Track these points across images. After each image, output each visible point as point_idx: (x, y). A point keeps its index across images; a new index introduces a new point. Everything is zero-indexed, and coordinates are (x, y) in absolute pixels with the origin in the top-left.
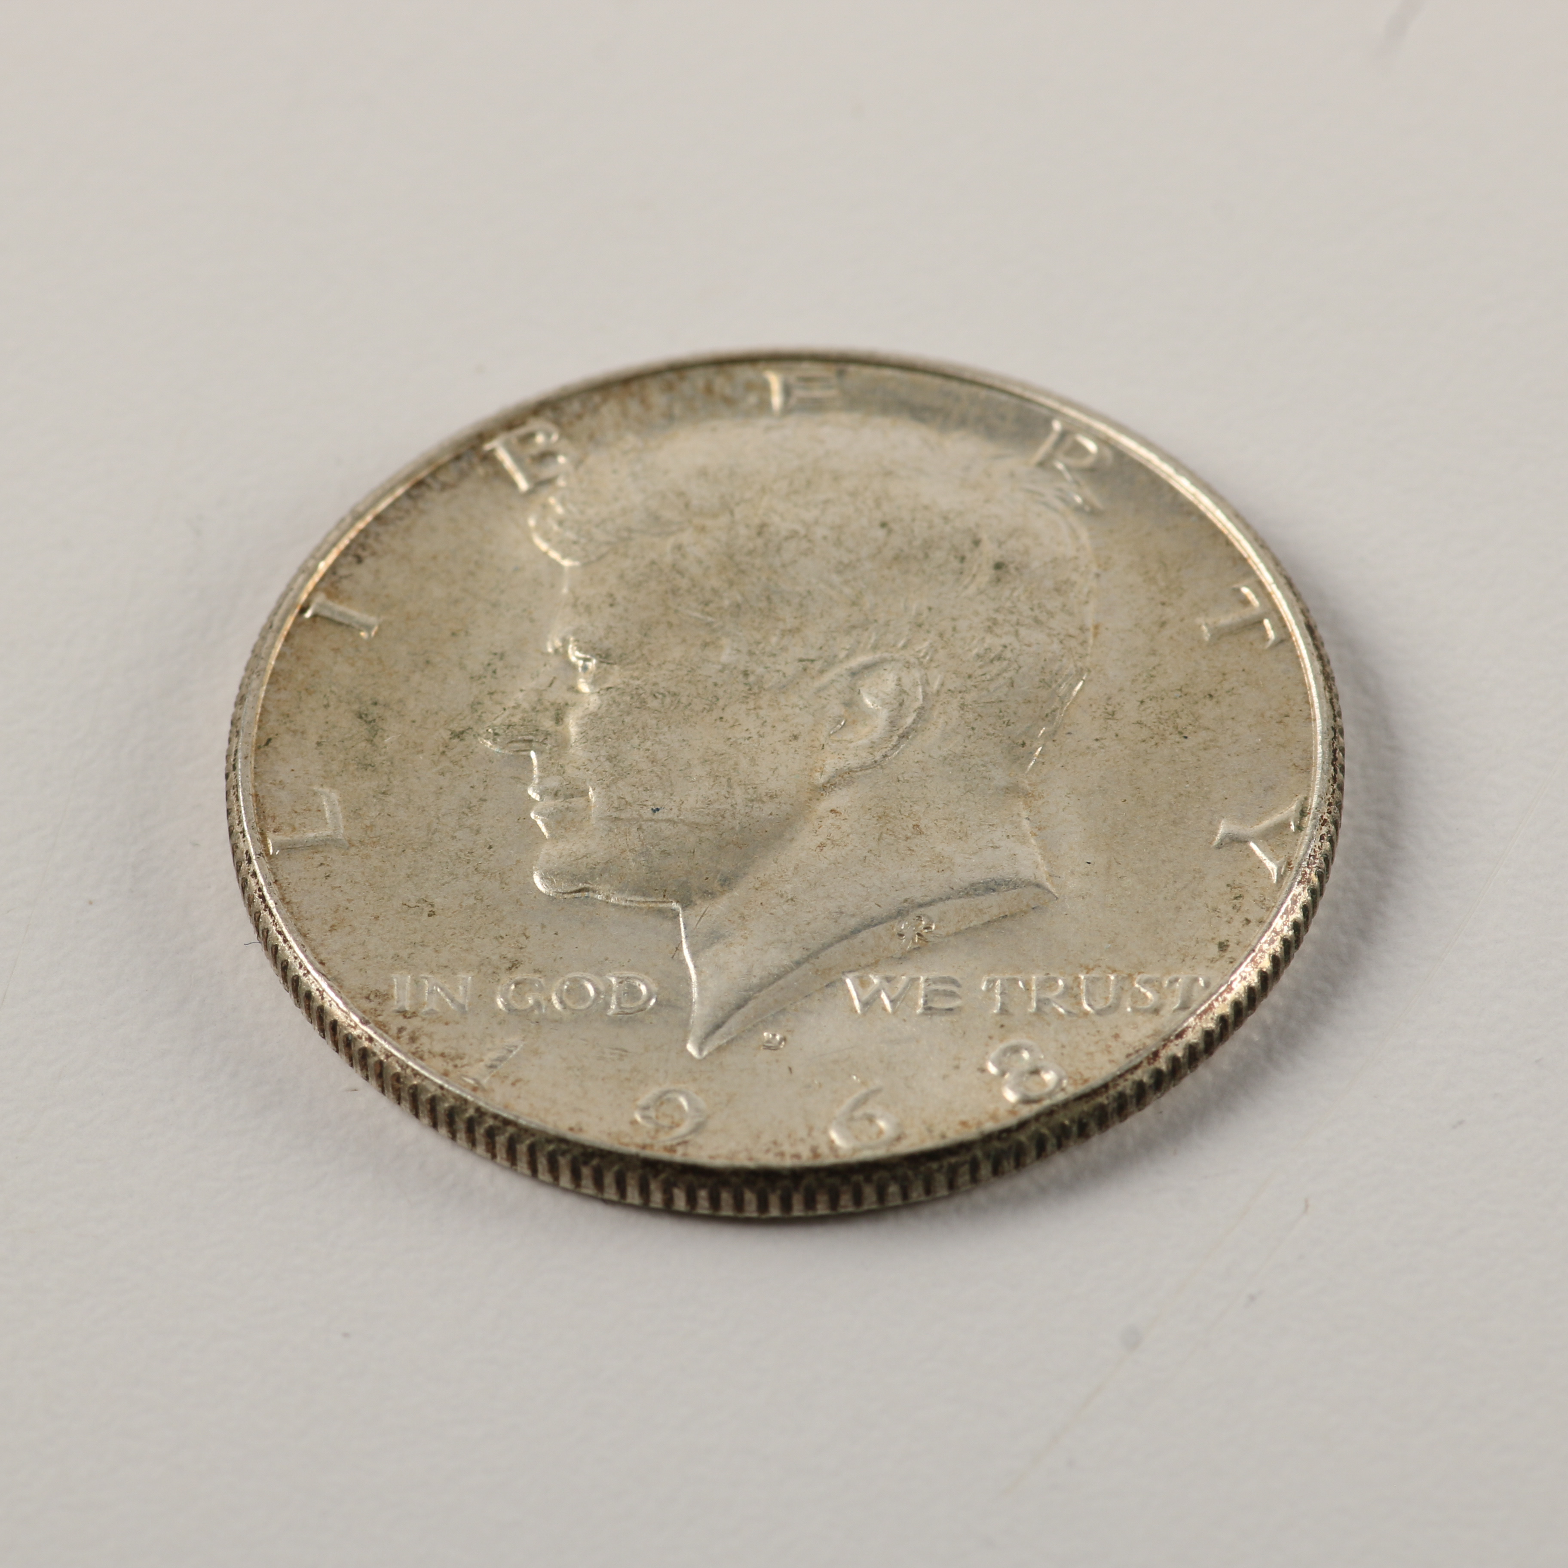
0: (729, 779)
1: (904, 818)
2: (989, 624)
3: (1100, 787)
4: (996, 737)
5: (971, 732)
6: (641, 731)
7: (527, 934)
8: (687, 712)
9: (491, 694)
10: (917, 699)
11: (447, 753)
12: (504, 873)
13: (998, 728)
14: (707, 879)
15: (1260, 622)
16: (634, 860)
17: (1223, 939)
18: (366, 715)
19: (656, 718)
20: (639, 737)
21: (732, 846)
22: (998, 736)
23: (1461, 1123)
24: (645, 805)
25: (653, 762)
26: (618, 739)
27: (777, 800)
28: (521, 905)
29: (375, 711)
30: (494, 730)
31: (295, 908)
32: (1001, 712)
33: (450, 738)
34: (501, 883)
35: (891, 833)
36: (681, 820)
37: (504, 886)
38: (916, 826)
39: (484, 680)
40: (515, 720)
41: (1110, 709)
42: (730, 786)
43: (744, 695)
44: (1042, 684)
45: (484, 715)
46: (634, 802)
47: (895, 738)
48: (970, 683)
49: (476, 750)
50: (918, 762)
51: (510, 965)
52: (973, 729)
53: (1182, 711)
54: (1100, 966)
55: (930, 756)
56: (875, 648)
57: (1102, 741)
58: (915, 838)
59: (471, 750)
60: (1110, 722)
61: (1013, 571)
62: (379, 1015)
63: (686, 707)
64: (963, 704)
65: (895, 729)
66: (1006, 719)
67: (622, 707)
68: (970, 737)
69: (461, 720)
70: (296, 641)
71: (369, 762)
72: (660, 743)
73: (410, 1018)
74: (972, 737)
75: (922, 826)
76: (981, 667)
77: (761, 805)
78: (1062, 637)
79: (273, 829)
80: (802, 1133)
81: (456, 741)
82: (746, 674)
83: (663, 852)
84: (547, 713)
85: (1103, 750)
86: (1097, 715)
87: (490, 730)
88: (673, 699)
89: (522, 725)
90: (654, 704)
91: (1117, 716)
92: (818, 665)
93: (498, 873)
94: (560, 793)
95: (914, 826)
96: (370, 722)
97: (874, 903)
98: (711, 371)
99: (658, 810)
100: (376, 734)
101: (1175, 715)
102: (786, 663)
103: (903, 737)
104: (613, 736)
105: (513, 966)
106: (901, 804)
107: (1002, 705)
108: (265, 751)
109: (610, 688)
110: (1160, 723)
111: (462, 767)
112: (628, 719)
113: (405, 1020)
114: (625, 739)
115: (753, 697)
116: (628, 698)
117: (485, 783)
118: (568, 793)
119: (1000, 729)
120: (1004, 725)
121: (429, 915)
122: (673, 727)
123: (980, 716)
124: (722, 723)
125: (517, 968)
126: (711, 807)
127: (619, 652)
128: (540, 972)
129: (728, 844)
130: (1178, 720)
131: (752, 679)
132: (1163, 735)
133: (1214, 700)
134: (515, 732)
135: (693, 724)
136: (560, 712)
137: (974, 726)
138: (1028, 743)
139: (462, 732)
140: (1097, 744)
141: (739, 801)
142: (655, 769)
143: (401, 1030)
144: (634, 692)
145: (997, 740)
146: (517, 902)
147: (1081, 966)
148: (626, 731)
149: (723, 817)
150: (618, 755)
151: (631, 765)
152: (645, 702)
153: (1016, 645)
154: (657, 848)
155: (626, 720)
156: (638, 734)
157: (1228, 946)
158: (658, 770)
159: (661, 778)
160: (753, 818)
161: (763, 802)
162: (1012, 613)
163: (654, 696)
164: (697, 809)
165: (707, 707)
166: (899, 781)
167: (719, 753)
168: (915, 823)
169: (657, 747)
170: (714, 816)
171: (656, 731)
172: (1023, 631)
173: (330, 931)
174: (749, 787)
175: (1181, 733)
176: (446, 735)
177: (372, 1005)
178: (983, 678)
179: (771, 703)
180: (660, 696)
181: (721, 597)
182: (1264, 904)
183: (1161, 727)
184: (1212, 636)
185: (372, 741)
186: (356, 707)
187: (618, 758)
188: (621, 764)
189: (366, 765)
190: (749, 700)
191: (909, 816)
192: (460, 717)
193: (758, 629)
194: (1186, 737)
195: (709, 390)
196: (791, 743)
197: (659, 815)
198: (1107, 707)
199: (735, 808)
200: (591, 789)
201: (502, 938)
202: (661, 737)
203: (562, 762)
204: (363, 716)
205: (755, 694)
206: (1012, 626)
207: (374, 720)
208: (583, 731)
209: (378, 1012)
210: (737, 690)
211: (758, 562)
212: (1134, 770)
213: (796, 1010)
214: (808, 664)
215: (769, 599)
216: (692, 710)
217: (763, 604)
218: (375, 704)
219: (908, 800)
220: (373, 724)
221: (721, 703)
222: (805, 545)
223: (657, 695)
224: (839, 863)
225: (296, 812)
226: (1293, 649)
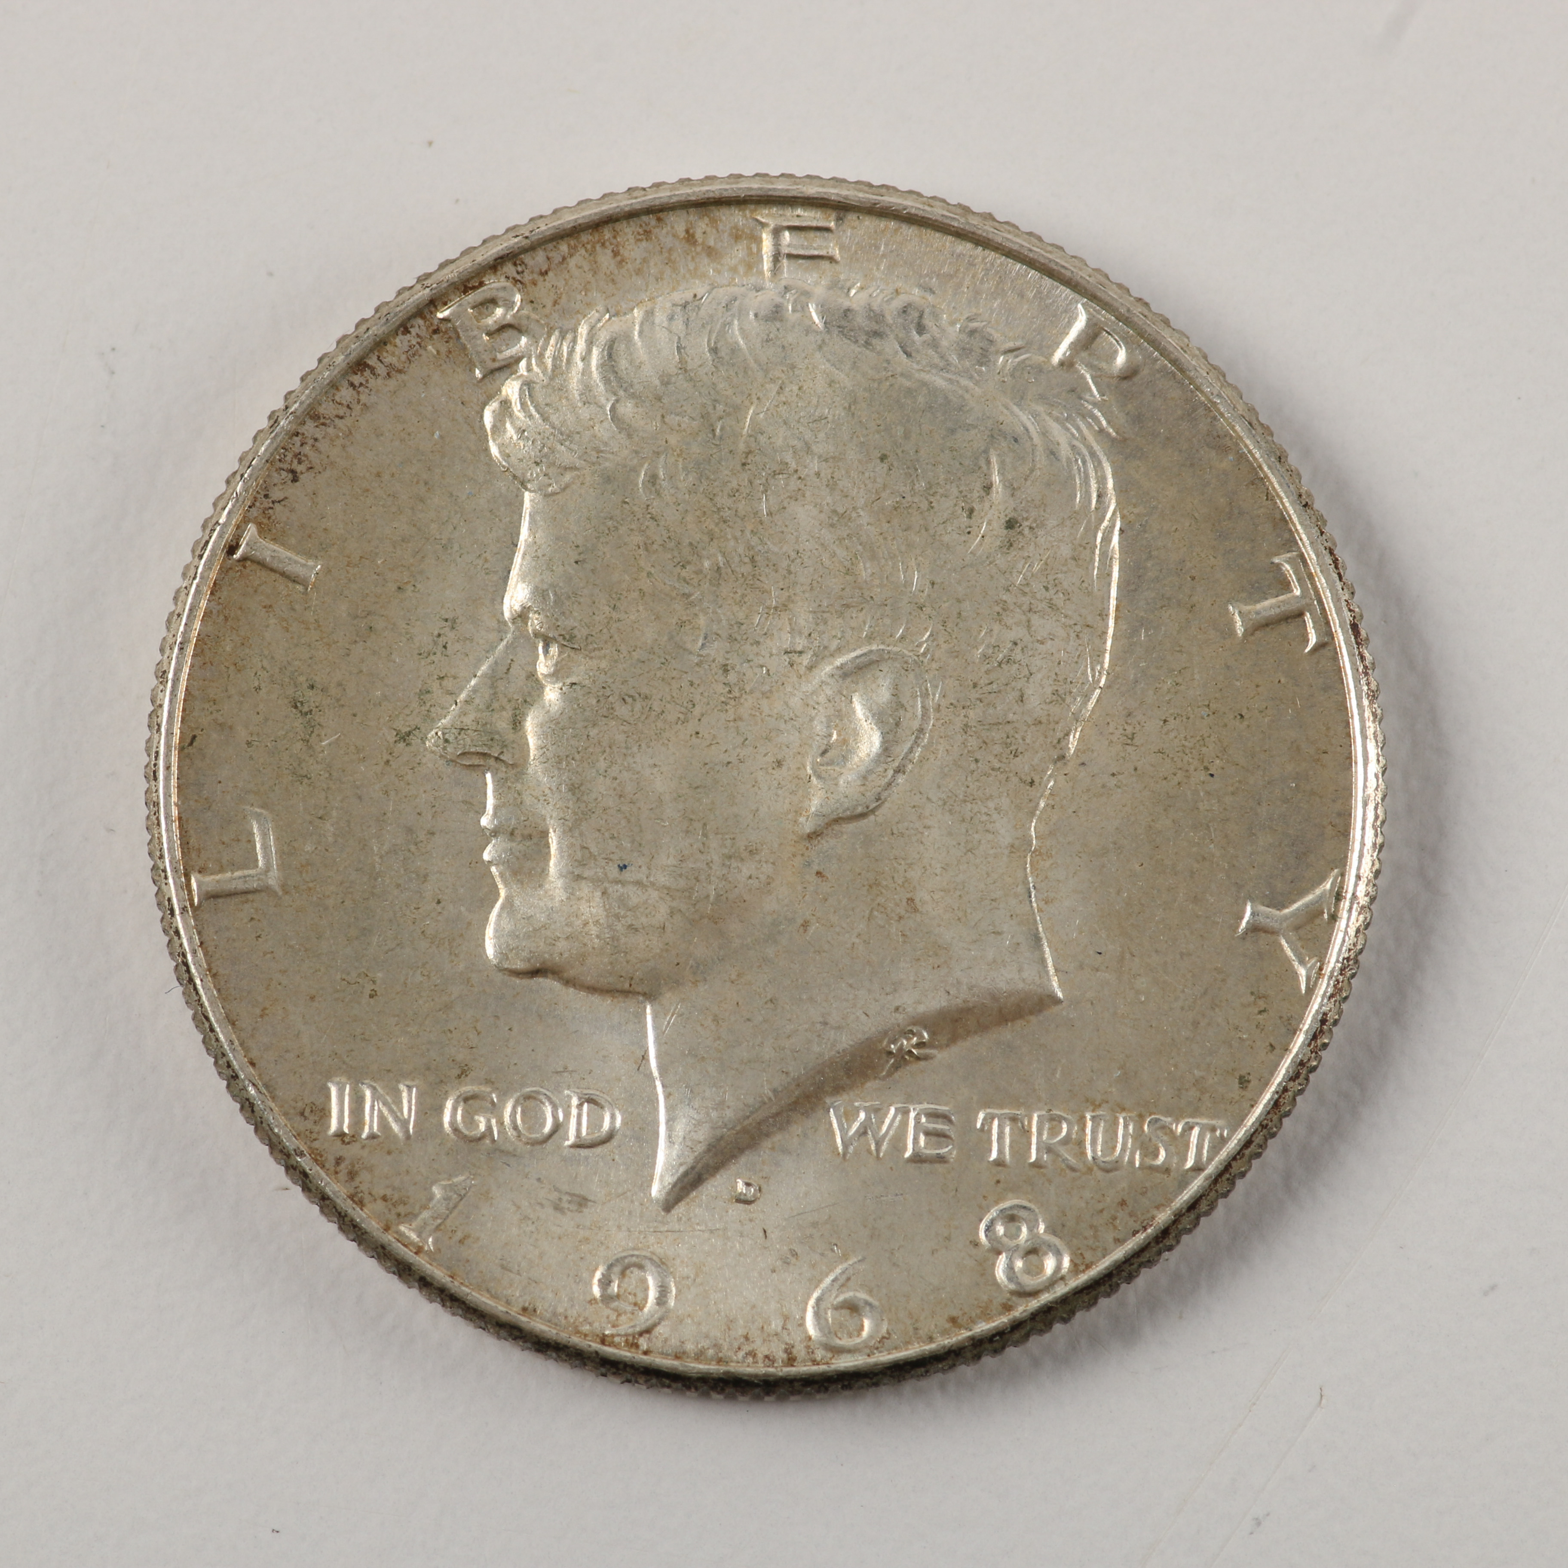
0: (705, 824)
1: (898, 888)
2: (998, 609)
3: (1115, 844)
4: (1002, 773)
5: (973, 766)
6: (608, 750)
7: (479, 1028)
8: (660, 724)
9: (441, 678)
10: (915, 715)
11: (391, 763)
12: (454, 939)
13: (1004, 760)
14: (678, 964)
15: (1301, 614)
16: (598, 937)
17: (1243, 1072)
18: (302, 703)
19: (625, 732)
20: (605, 759)
21: (706, 921)
22: (1005, 771)
23: (1493, 1288)
24: (611, 860)
25: (621, 796)
26: (582, 761)
27: (757, 858)
28: (472, 986)
29: (312, 698)
30: (444, 734)
31: (222, 983)
32: (1008, 737)
33: (396, 742)
34: (451, 954)
35: (883, 910)
36: (651, 882)
37: (453, 957)
38: (911, 900)
39: (432, 657)
40: (468, 720)
41: (1129, 729)
42: (705, 835)
43: (723, 699)
44: (1054, 697)
45: (432, 709)
46: (599, 854)
47: (890, 773)
48: (974, 695)
49: (424, 761)
50: (914, 807)
51: (459, 1072)
52: (977, 761)
53: (1209, 737)
54: (1107, 1102)
55: (928, 798)
56: (870, 638)
57: (1120, 777)
58: (909, 917)
59: (418, 761)
60: (1130, 749)
61: (1026, 531)
62: (315, 1140)
63: (658, 716)
64: (966, 725)
65: (890, 759)
66: (1013, 748)
67: (587, 713)
68: (972, 772)
69: (407, 715)
70: (224, 593)
71: (304, 772)
72: (629, 769)
73: (349, 1143)
74: (975, 773)
75: (917, 901)
76: (987, 672)
77: (739, 865)
78: (1078, 628)
79: (197, 868)
80: (776, 1325)
81: (402, 745)
82: (725, 669)
83: (630, 926)
84: (504, 713)
85: (1119, 790)
86: (1114, 738)
87: (440, 733)
88: (644, 704)
89: (475, 731)
90: (622, 711)
91: (1136, 741)
92: (806, 660)
93: (447, 940)
94: (516, 832)
95: (908, 899)
96: (306, 714)
97: (861, 1011)
98: (693, 215)
99: (625, 867)
100: (312, 732)
101: (1201, 743)
102: (771, 655)
103: (899, 771)
104: (577, 757)
105: (462, 1074)
106: (895, 868)
107: (1008, 728)
108: (189, 754)
109: (575, 684)
110: (1184, 752)
111: (408, 784)
112: (593, 732)
113: (344, 1146)
114: (590, 761)
115: (732, 702)
116: (594, 702)
117: (434, 809)
118: (526, 832)
119: (1007, 761)
120: (1012, 756)
121: (371, 996)
122: (644, 746)
123: (985, 742)
124: (699, 741)
125: (466, 1076)
126: (684, 865)
127: (585, 632)
128: (493, 1083)
129: (702, 918)
130: (1204, 749)
131: (732, 677)
132: (1187, 771)
133: (1246, 723)
134: (468, 740)
135: (666, 742)
136: (518, 712)
137: (979, 757)
138: (1037, 779)
139: (409, 734)
140: (1113, 781)
141: (716, 858)
142: (624, 808)
143: (339, 1161)
144: (600, 694)
145: (1003, 777)
146: (468, 982)
147: (1087, 1100)
148: (591, 750)
149: (697, 879)
150: (582, 784)
151: (596, 799)
152: (612, 708)
153: (1027, 638)
154: (623, 921)
155: (591, 733)
156: (605, 755)
157: (1249, 1081)
158: (625, 808)
159: (629, 821)
160: (730, 882)
161: (742, 860)
162: (1025, 594)
163: (624, 699)
164: (668, 866)
165: (682, 716)
166: (893, 834)
167: (695, 785)
168: (909, 896)
169: (626, 775)
170: (687, 878)
171: (624, 751)
172: (1036, 620)
173: (262, 1016)
174: (727, 836)
175: (1206, 768)
176: (391, 737)
177: (309, 1125)
178: (989, 688)
179: (753, 713)
180: (629, 700)
181: (700, 557)
182: (1290, 1024)
183: (1186, 758)
184: (1245, 630)
185: (308, 741)
186: (290, 691)
187: (583, 788)
188: (585, 798)
189: (301, 776)
190: (728, 707)
191: (903, 886)
192: (407, 711)
193: (740, 603)
194: (1212, 775)
195: (690, 238)
196: (774, 772)
197: (627, 875)
198: (1126, 727)
199: (711, 868)
200: (551, 830)
201: (451, 1031)
202: (630, 760)
203: (519, 786)
204: (299, 705)
205: (735, 698)
206: (1024, 613)
207: (311, 711)
208: (543, 745)
209: (314, 1136)
210: (715, 693)
211: (742, 506)
212: (1153, 821)
213: (773, 1149)
214: (795, 657)
215: (752, 559)
216: (665, 721)
217: (747, 569)
218: (312, 687)
219: (903, 863)
220: (309, 716)
221: (697, 711)
222: (794, 484)
223: (626, 698)
224: (824, 951)
225: (223, 843)
226: (1335, 657)
